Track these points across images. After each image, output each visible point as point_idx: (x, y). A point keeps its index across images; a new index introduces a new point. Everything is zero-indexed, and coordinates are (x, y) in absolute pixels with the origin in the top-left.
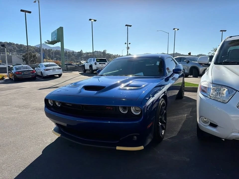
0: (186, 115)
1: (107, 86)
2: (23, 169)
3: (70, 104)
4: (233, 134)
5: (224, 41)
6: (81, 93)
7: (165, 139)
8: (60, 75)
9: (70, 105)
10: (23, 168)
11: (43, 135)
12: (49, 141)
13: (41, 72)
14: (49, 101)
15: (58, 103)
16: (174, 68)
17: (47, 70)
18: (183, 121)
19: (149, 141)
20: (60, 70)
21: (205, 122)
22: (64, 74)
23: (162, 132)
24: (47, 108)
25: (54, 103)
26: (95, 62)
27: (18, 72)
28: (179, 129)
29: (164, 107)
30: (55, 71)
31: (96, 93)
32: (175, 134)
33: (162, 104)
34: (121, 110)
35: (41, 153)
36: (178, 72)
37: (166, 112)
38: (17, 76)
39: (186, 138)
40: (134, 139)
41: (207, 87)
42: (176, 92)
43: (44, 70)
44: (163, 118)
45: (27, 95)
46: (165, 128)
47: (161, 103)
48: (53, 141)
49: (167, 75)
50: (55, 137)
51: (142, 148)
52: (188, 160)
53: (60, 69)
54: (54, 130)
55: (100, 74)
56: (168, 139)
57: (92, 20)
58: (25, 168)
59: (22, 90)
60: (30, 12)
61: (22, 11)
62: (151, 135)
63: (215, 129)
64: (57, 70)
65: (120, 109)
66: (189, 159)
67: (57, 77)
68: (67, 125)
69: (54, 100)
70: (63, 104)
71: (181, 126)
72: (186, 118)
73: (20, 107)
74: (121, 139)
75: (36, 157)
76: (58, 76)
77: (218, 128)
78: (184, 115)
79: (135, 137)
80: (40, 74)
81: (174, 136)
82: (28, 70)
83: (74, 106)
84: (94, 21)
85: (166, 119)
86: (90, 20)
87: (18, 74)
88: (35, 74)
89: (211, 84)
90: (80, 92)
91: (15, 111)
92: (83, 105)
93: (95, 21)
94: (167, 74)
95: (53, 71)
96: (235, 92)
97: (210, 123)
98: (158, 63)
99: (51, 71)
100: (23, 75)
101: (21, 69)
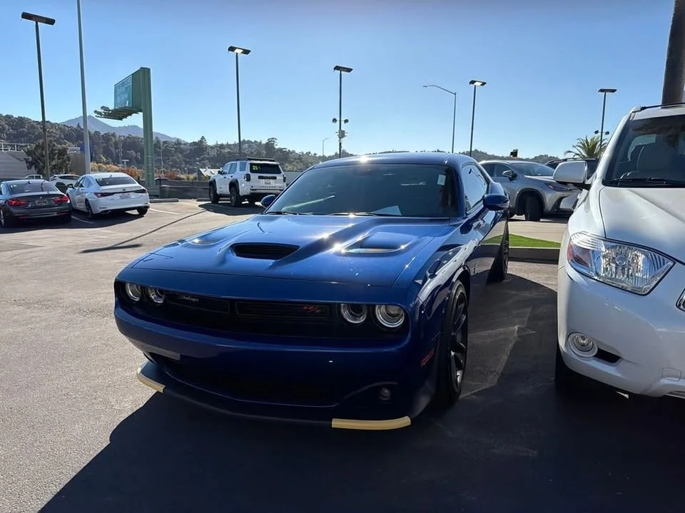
0: (516, 328)
2: (56, 489)
3: (193, 296)
4: (665, 381)
5: (628, 121)
6: (226, 266)
7: (464, 395)
8: (142, 211)
9: (194, 300)
10: (56, 486)
11: (109, 386)
12: (126, 405)
13: (86, 200)
14: (128, 286)
15: (156, 294)
16: (482, 195)
17: (104, 195)
18: (511, 345)
19: (423, 402)
20: (144, 194)
21: (583, 348)
22: (153, 208)
23: (457, 377)
24: (123, 308)
25: (144, 291)
26: (245, 173)
27: (17, 199)
28: (500, 368)
29: (463, 305)
30: (126, 197)
31: (271, 264)
32: (492, 381)
33: (457, 297)
34: (345, 314)
35: (106, 442)
36: (499, 205)
37: (466, 318)
38: (15, 211)
39: (522, 391)
40: (382, 398)
41: (589, 250)
42: (487, 264)
43: (96, 194)
44: (459, 338)
45: (48, 267)
46: (463, 364)
47: (455, 294)
48: (141, 406)
49: (467, 214)
50: (145, 391)
51: (405, 421)
53: (143, 191)
54: (142, 372)
55: (272, 208)
56: (474, 397)
57: (237, 51)
58: (62, 486)
59: (31, 252)
60: (51, 22)
61: (26, 16)
62: (429, 385)
63: (613, 368)
64: (133, 196)
65: (342, 311)
66: (535, 452)
67: (135, 217)
68: (181, 356)
69: (144, 284)
70: (170, 296)
71: (505, 358)
72: (519, 337)
73: (27, 304)
74: (347, 397)
75: (94, 454)
76: (135, 212)
77: (621, 364)
78: (511, 328)
79: (386, 392)
80: (81, 206)
81: (487, 386)
82: (45, 193)
83: (204, 301)
84: (242, 53)
85: (465, 340)
86: (232, 49)
87: (17, 206)
88: (67, 207)
89: (602, 242)
90: (223, 260)
91: (15, 317)
92: (232, 301)
93: (246, 52)
94: (468, 212)
95: (121, 198)
96: (671, 263)
97: (599, 350)
98: (441, 180)
99: (116, 197)
100: (32, 208)
101: (23, 192)
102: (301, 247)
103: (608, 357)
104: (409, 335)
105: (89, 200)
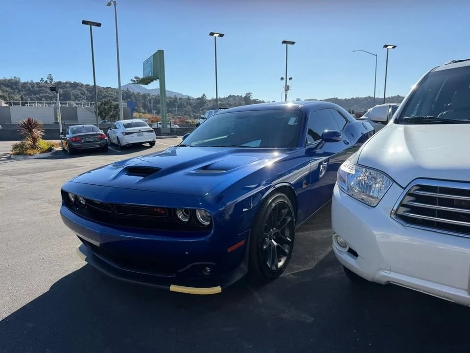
1: (163, 168)
4: (382, 273)
5: (430, 72)
6: (116, 181)
7: (286, 274)
8: (152, 144)
13: (117, 137)
14: (70, 195)
16: (326, 131)
17: (127, 134)
20: (152, 133)
21: (343, 245)
22: (159, 142)
23: (280, 261)
24: (66, 206)
25: (76, 197)
27: (76, 137)
28: (322, 256)
29: (286, 210)
30: (142, 135)
31: (139, 180)
33: (273, 205)
34: (180, 216)
35: (47, 289)
36: (333, 138)
38: (75, 144)
39: (328, 275)
40: (205, 273)
43: (123, 133)
46: (288, 253)
47: (271, 202)
49: (305, 145)
51: (217, 290)
52: (310, 319)
53: (152, 131)
54: (79, 248)
56: (291, 276)
57: (215, 35)
58: (10, 314)
59: (75, 170)
60: (99, 25)
61: (84, 22)
62: (244, 266)
63: (354, 261)
64: (145, 134)
65: (178, 212)
66: (313, 319)
67: (147, 148)
70: (87, 201)
71: (329, 249)
74: (180, 271)
75: (37, 296)
76: (148, 145)
77: (359, 258)
79: (208, 269)
80: (115, 141)
81: (307, 268)
82: (95, 133)
84: (219, 36)
86: (212, 34)
87: (76, 141)
88: (105, 141)
89: (355, 166)
90: (115, 177)
92: (113, 204)
93: (221, 35)
94: (307, 144)
95: (138, 135)
96: (391, 183)
97: (349, 247)
98: (292, 121)
99: (135, 135)
100: (84, 143)
101: (81, 132)
102: (162, 169)
103: (353, 253)
104: (212, 232)
105: (119, 137)
